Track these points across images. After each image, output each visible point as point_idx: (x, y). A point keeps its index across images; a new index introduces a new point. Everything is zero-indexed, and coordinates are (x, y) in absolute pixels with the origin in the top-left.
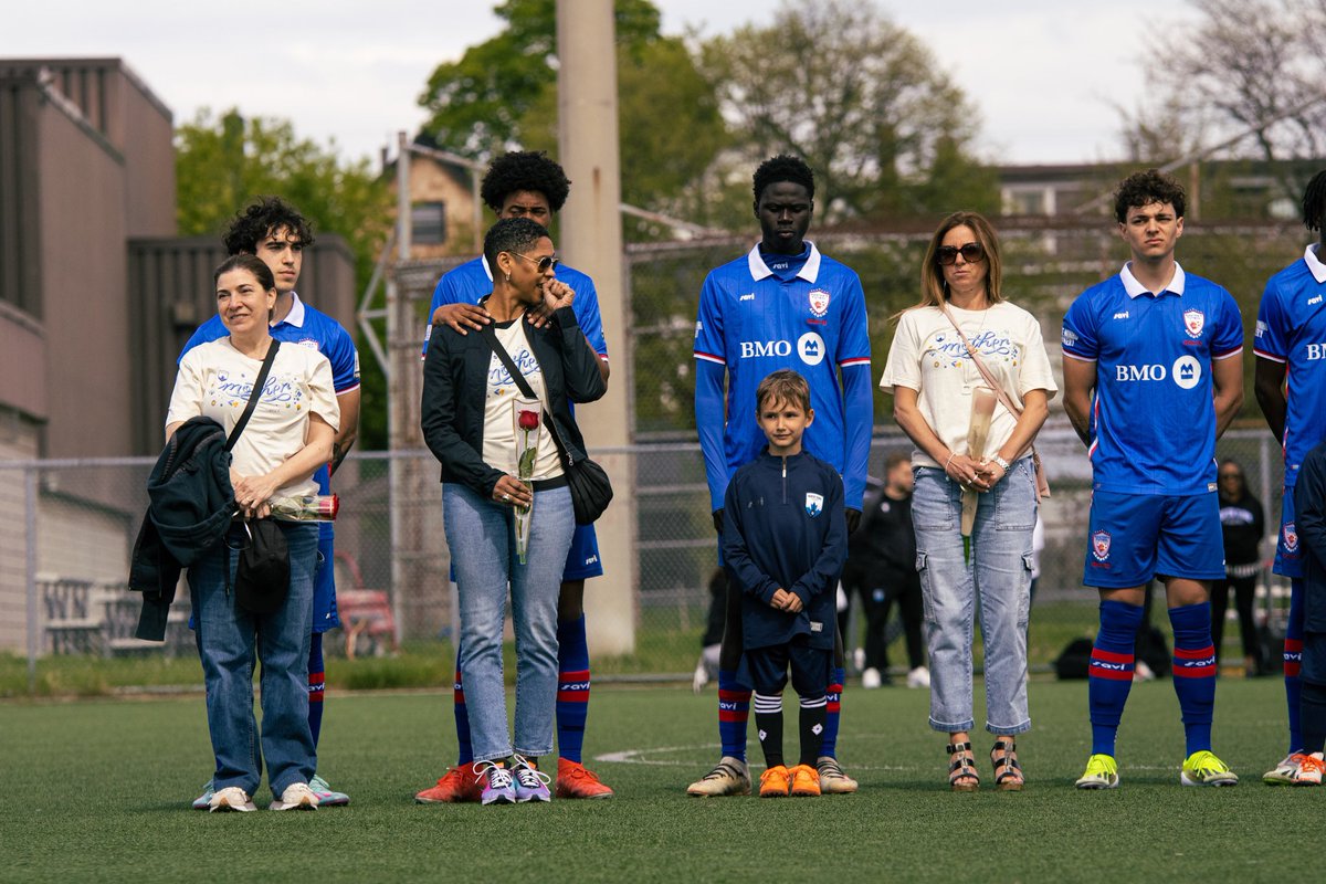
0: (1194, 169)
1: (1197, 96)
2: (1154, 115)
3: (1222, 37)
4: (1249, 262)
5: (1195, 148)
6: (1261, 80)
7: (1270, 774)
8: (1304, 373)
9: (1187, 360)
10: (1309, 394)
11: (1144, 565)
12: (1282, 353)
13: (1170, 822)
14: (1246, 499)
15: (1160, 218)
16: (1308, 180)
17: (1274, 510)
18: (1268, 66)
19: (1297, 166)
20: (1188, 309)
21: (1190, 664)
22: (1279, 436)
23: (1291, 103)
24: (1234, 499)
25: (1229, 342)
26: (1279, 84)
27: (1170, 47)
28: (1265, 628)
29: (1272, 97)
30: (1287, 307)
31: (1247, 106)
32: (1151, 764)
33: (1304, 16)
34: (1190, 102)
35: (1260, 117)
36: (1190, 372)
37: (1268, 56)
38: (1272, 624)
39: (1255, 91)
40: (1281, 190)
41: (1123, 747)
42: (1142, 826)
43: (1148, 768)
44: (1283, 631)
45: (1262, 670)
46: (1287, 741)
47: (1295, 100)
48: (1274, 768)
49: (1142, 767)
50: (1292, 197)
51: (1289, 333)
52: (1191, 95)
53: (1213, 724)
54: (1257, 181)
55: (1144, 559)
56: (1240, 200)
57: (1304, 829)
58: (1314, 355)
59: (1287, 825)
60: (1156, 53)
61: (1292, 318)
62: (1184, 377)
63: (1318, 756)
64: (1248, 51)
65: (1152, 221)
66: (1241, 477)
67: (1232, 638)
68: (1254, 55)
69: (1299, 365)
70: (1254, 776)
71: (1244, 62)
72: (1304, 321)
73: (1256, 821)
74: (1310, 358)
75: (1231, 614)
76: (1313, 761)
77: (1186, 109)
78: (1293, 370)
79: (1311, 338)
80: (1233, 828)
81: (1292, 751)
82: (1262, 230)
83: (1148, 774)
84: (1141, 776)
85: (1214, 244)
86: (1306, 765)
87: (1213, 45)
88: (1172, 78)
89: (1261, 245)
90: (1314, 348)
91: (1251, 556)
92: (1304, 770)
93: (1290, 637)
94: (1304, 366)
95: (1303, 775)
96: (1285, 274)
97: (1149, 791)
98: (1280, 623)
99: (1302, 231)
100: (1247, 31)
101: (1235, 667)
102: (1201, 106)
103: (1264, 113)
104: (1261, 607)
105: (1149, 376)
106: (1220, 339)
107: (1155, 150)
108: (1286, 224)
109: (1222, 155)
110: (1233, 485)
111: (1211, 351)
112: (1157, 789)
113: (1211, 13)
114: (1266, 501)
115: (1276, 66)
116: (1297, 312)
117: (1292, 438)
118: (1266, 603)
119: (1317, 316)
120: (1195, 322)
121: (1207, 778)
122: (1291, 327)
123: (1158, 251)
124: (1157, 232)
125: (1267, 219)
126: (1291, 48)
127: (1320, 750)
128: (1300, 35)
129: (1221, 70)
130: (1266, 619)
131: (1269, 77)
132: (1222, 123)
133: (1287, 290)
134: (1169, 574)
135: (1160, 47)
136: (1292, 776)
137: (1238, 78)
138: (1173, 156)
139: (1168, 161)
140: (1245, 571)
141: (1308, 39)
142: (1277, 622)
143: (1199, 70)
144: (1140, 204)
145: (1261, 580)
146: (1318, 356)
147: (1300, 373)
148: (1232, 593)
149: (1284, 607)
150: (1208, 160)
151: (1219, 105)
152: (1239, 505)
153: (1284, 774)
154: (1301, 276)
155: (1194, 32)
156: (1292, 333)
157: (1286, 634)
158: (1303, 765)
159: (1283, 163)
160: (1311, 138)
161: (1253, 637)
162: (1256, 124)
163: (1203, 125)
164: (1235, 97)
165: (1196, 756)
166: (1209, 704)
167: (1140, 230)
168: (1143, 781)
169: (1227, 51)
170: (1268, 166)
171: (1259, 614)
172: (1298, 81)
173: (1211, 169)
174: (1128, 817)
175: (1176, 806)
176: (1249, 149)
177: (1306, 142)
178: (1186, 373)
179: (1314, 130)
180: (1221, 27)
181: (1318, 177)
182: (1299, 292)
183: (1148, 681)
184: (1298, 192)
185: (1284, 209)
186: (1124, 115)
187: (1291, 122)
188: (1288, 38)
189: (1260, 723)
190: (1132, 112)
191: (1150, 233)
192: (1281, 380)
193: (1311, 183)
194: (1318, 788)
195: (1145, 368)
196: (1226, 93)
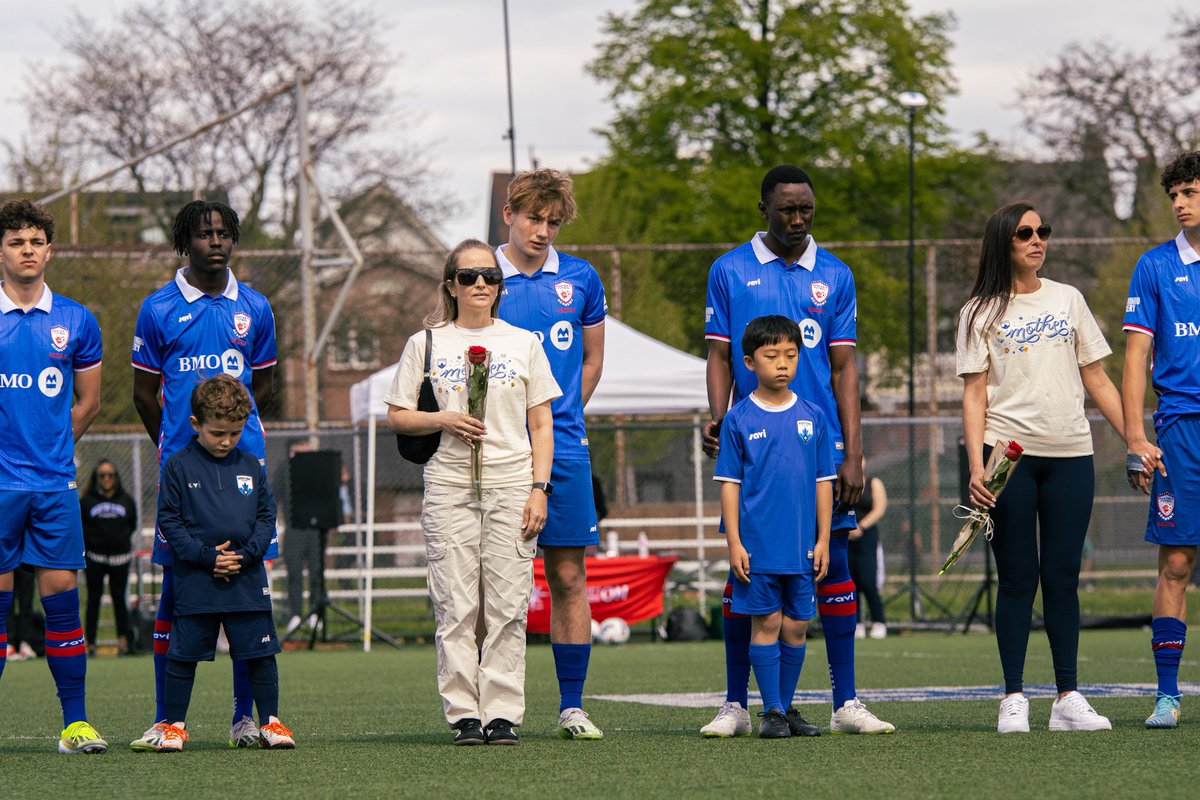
0: (74, 198)
1: (77, 133)
2: (38, 151)
3: (98, 81)
4: (124, 284)
5: (75, 181)
6: (133, 120)
7: (137, 742)
8: (176, 384)
9: (52, 371)
10: (181, 402)
11: (10, 554)
12: (157, 366)
13: (45, 786)
14: (120, 495)
15: (35, 241)
16: (176, 211)
17: (144, 505)
18: (140, 108)
19: (166, 198)
20: (54, 325)
21: (65, 644)
22: (156, 439)
23: (160, 142)
24: (110, 495)
25: (89, 356)
26: (149, 124)
27: (51, 90)
28: (136, 611)
29: (144, 136)
30: (160, 325)
31: (121, 143)
32: (30, 735)
33: (171, 64)
34: (71, 140)
35: (132, 153)
36: (54, 382)
37: (139, 99)
38: (141, 608)
39: (128, 130)
40: (152, 219)
41: (6, 719)
42: (19, 790)
43: (28, 738)
44: (153, 613)
45: (133, 649)
46: (153, 712)
47: (164, 139)
48: (141, 736)
49: (22, 737)
50: (162, 226)
51: (162, 348)
52: (71, 133)
53: (86, 697)
54: (132, 211)
55: (10, 548)
56: (115, 227)
57: (166, 791)
58: (185, 367)
59: (150, 787)
60: (39, 94)
61: (166, 334)
62: (49, 386)
63: (180, 725)
64: (121, 93)
65: (28, 244)
66: (116, 475)
67: (107, 620)
68: (126, 98)
69: (172, 376)
70: (122, 744)
71: (118, 104)
72: (176, 337)
73: (122, 784)
74: (182, 369)
75: (106, 599)
76: (176, 730)
77: (67, 145)
78: (167, 380)
79: (182, 352)
80: (102, 790)
81: (157, 721)
82: (134, 255)
83: (27, 744)
84: (21, 745)
85: (92, 267)
86: (169, 733)
87: (92, 87)
88: (54, 116)
89: (135, 269)
90: (185, 361)
91: (125, 547)
92: (167, 738)
93: (160, 618)
94: (176, 377)
95: (167, 743)
96: (158, 295)
97: (28, 759)
98: (150, 606)
99: (172, 256)
100: (121, 76)
101: (109, 646)
102: (80, 142)
103: (137, 150)
104: (132, 593)
105: (17, 384)
106: (82, 353)
107: (39, 181)
108: (157, 249)
109: (100, 187)
110: (108, 483)
111: (73, 364)
112: (35, 757)
113: (88, 59)
114: (138, 497)
115: (148, 109)
116: (170, 329)
117: (167, 441)
118: (137, 589)
119: (187, 333)
120: (60, 337)
121: (80, 744)
122: (164, 343)
123: (31, 272)
124: (32, 254)
125: (139, 244)
126: (160, 92)
127: (181, 719)
128: (167, 79)
129: (98, 111)
130: (137, 603)
131: (141, 118)
132: (99, 156)
133: (161, 309)
134: (35, 564)
135: (43, 88)
136: (156, 744)
137: (113, 118)
138: (54, 187)
139: (50, 192)
140: (118, 560)
141: (175, 85)
142: (147, 606)
143: (79, 111)
144: (17, 228)
145: (132, 569)
146: (189, 368)
147: (172, 383)
148: (106, 580)
149: (154, 592)
150: (85, 190)
151: (96, 142)
152: (114, 500)
153: (149, 742)
154: (172, 297)
155: (73, 75)
156: (165, 347)
157: (156, 617)
158: (166, 733)
159: (153, 195)
160: (178, 173)
161: (125, 619)
162: (129, 160)
163: (81, 160)
164: (110, 135)
165: (73, 726)
166: (81, 679)
167: (16, 252)
168: (22, 750)
169: (103, 93)
170: (140, 198)
171: (131, 599)
172: (166, 121)
173: (89, 200)
174: (7, 783)
175: (52, 772)
176: (123, 182)
177: (175, 178)
178: (50, 382)
179: (180, 165)
180: (97, 74)
181: (186, 208)
182: (171, 311)
183: (30, 659)
184: (166, 220)
185: (155, 236)
186: (11, 150)
187: (160, 158)
188: (157, 83)
189: (130, 697)
190: (18, 147)
191: (25, 255)
192: (156, 390)
193: (179, 214)
194: (179, 754)
195: (14, 376)
196: (102, 131)
